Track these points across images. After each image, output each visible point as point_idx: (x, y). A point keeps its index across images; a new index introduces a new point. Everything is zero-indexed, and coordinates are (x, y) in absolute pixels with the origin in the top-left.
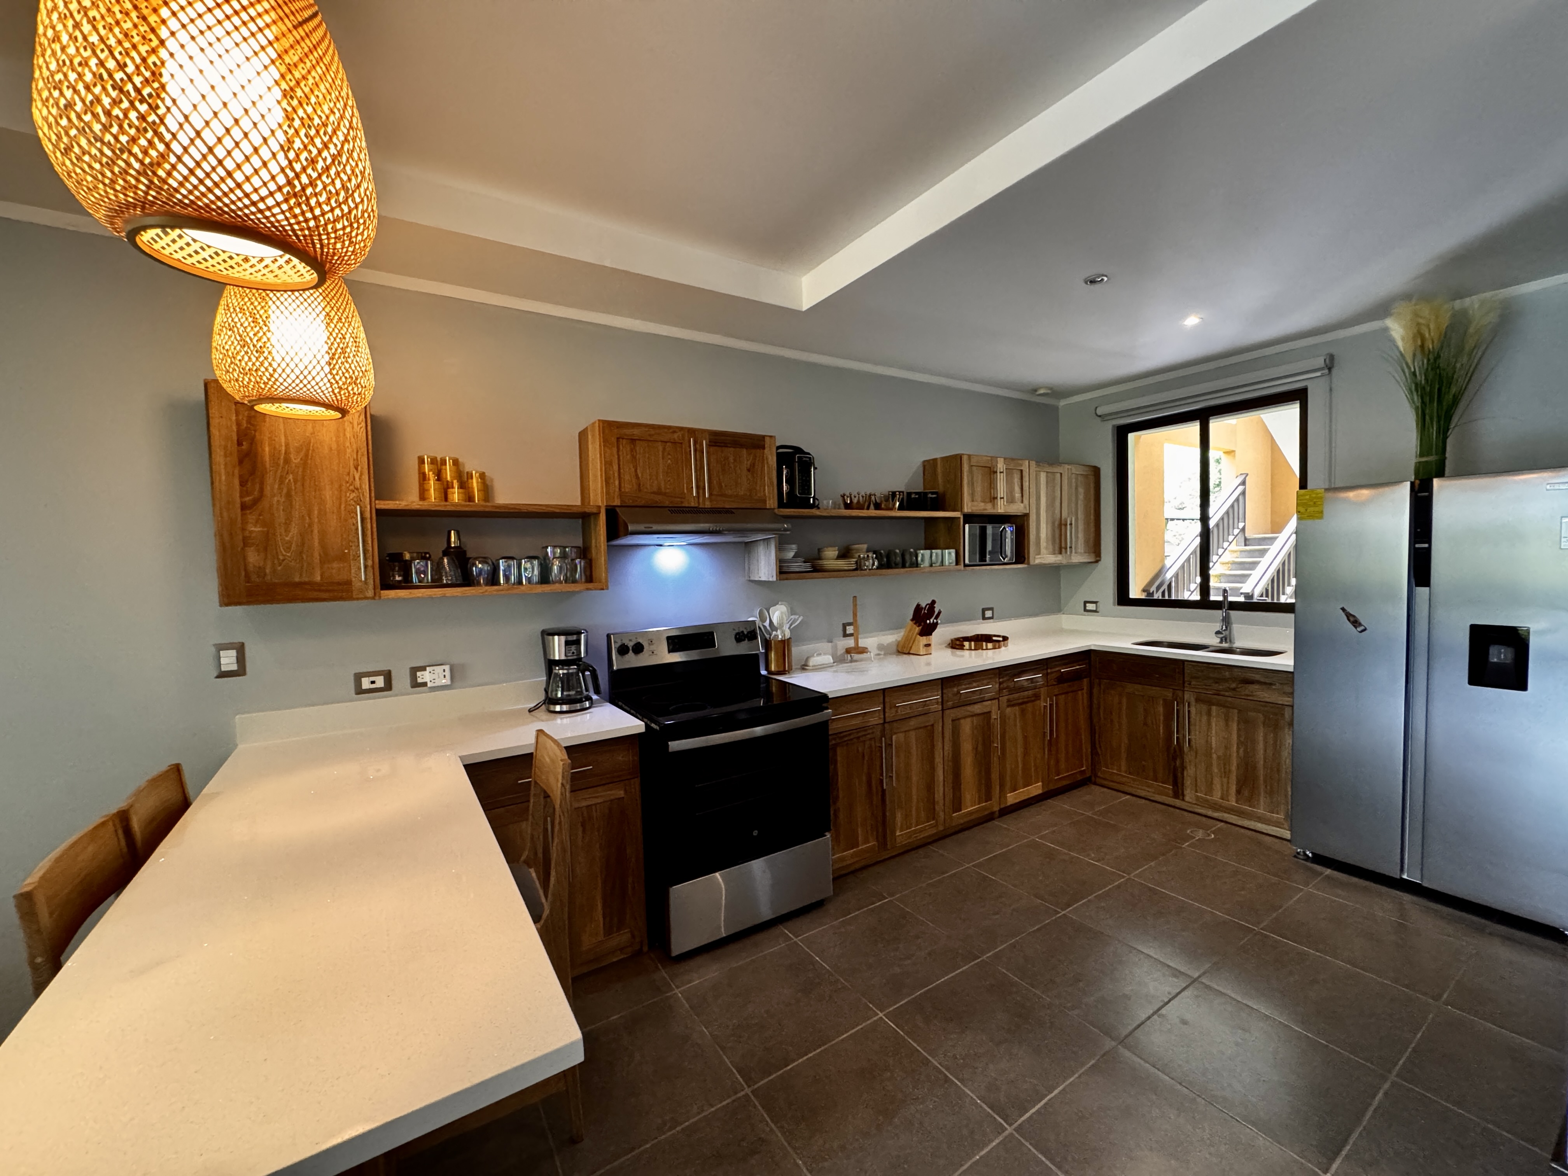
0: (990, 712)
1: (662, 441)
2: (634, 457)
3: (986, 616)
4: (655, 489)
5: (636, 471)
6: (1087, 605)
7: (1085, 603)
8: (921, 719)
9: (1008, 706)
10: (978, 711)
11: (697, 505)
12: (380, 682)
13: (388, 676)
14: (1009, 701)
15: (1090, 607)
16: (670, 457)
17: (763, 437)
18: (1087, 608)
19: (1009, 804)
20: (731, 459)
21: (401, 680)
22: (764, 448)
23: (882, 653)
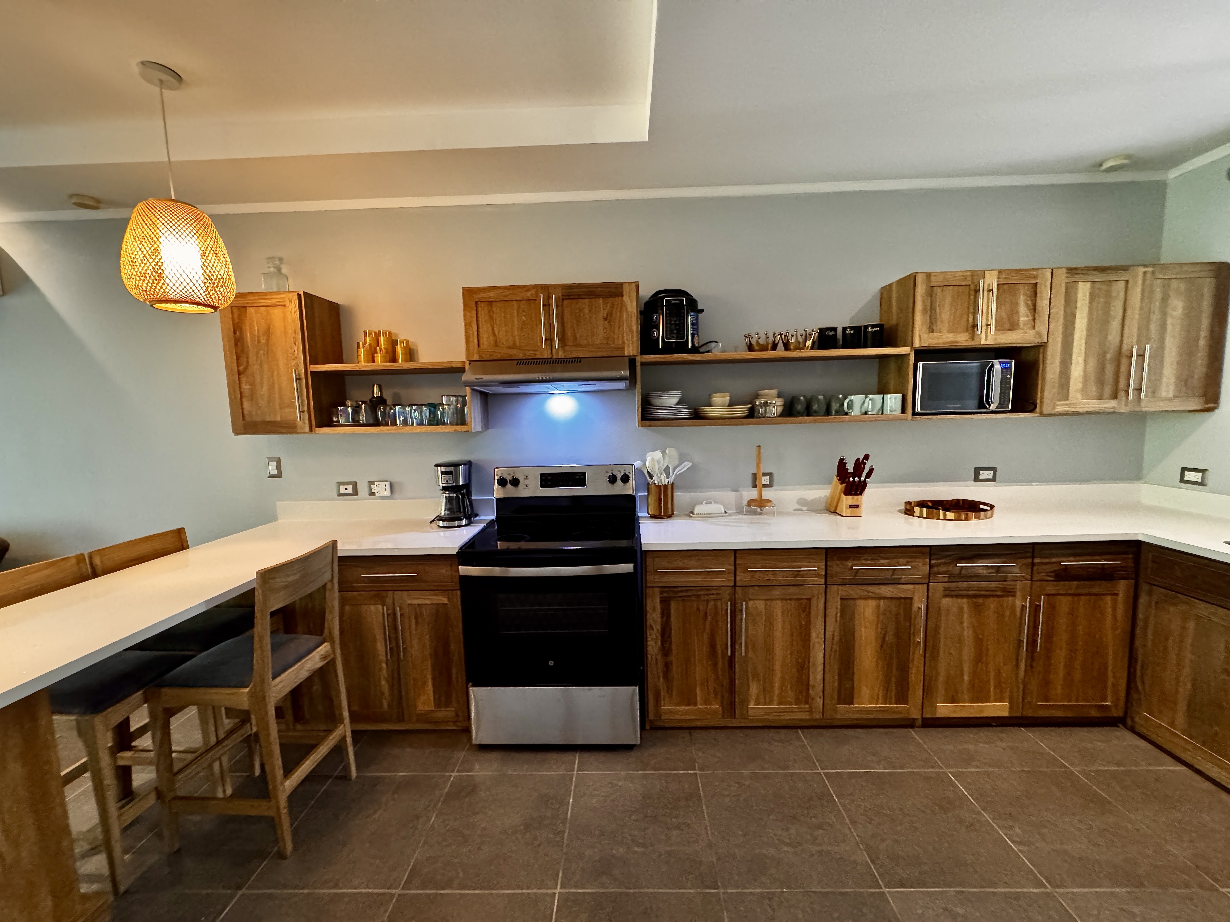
0: (911, 599)
1: (516, 300)
2: (491, 317)
3: (981, 477)
4: (511, 343)
5: (493, 329)
6: (1187, 473)
7: (1184, 470)
8: (792, 590)
9: (946, 596)
10: (889, 595)
11: (550, 357)
12: (350, 490)
13: (355, 485)
14: (946, 589)
15: (1190, 476)
16: (524, 313)
17: (621, 284)
18: (1186, 478)
19: (938, 715)
20: (587, 311)
21: (363, 489)
22: (622, 296)
23: (805, 508)
